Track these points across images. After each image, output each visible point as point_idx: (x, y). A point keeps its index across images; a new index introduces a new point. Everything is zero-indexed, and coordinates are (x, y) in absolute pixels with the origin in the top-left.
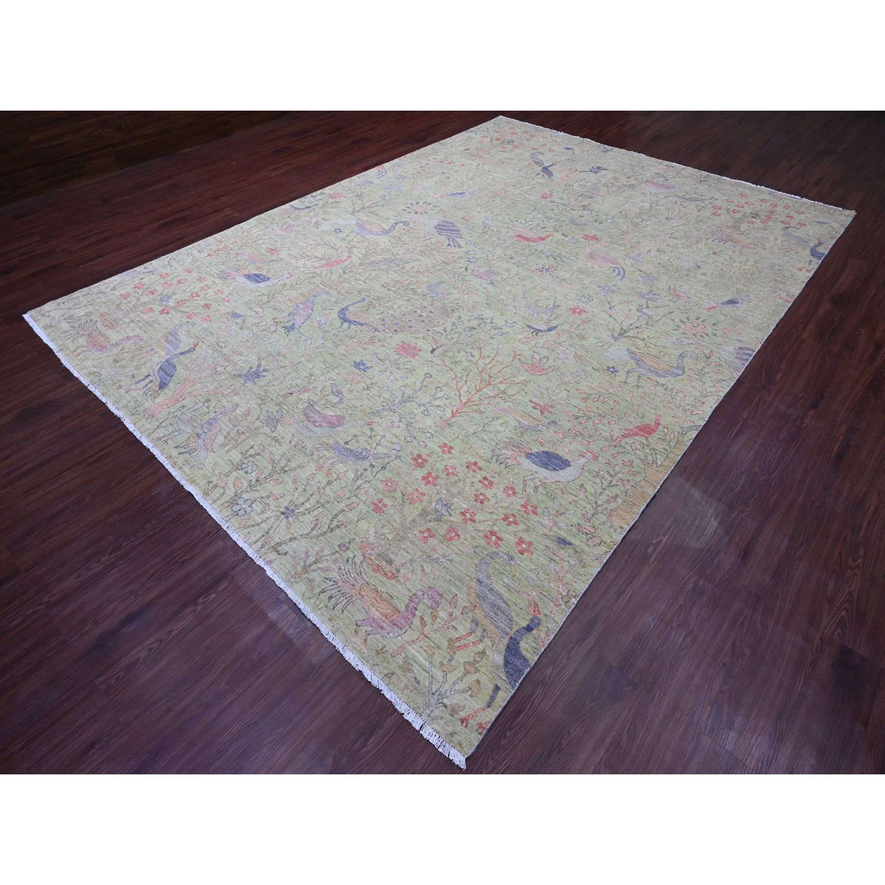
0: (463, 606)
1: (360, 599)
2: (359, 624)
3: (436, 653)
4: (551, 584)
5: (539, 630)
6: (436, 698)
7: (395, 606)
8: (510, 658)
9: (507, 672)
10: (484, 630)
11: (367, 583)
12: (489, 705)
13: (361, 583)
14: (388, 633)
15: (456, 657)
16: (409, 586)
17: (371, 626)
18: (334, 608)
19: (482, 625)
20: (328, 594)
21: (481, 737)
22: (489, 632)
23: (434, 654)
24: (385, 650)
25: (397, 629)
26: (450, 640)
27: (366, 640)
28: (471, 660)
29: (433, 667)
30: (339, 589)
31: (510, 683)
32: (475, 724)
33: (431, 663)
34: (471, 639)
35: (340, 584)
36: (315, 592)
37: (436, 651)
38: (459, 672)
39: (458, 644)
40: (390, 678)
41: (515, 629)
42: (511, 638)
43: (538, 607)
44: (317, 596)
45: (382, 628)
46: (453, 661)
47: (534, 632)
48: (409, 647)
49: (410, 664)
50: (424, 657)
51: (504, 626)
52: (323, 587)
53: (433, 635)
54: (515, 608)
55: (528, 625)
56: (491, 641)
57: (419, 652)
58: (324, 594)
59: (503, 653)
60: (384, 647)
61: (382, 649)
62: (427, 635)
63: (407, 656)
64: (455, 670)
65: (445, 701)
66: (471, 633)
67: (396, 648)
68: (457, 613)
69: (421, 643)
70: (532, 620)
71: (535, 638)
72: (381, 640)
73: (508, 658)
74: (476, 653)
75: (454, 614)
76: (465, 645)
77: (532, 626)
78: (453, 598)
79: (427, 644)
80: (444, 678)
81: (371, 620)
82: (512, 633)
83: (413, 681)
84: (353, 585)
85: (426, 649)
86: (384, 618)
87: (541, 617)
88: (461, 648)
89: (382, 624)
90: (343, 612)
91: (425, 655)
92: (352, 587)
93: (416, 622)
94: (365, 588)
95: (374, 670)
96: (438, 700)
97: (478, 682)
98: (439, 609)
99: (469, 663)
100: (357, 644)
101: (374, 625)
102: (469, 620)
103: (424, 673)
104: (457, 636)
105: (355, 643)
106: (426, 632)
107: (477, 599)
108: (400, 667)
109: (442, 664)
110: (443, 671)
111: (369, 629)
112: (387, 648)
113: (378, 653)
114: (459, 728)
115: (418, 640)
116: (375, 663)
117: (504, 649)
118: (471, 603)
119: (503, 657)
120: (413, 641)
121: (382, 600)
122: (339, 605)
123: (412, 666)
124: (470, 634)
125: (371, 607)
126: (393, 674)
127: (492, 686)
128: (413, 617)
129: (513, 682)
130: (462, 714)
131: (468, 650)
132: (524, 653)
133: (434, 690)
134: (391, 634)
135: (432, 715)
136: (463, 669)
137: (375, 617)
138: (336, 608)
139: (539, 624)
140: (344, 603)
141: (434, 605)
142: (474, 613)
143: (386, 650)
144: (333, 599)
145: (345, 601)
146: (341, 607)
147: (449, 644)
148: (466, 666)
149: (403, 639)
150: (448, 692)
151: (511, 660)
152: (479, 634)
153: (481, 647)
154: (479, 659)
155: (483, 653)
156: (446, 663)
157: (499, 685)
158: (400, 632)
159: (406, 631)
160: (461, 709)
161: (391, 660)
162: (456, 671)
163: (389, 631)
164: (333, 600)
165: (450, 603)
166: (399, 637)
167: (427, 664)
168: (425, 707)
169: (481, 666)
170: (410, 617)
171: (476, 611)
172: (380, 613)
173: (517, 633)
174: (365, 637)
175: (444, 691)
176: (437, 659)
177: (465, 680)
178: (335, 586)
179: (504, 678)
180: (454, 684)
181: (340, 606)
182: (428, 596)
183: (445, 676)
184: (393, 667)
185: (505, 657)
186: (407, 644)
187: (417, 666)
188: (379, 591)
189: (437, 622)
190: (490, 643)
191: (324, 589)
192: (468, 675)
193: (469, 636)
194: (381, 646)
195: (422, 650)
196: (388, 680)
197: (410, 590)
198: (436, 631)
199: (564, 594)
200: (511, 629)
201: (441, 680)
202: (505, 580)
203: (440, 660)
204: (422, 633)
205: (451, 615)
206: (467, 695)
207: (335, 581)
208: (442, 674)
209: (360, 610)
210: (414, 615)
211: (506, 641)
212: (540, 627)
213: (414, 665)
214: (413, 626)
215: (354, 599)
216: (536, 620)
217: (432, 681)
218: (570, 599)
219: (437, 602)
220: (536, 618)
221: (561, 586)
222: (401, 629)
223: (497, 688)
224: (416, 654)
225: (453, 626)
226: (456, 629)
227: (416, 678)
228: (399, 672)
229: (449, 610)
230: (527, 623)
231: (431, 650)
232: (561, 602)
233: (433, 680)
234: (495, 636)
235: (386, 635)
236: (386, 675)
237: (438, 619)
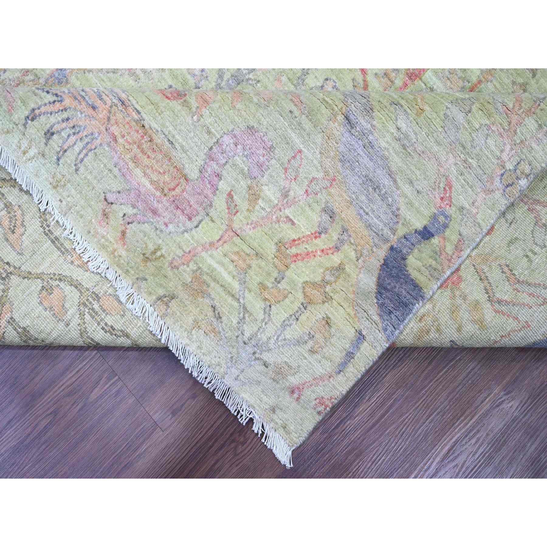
0: (311, 177)
1: (109, 145)
2: (110, 200)
3: (254, 266)
4: (490, 142)
5: (444, 239)
6: (249, 349)
7: (179, 166)
8: (388, 281)
9: (381, 306)
10: (344, 230)
11: (123, 103)
12: (341, 369)
13: (109, 102)
14: (166, 225)
15: (288, 273)
16: (208, 120)
17: (134, 207)
18: (58, 159)
19: (342, 219)
20: (45, 122)
21: (319, 418)
22: (353, 235)
23: (250, 267)
24: (159, 254)
25: (182, 218)
26: (280, 244)
27: (124, 233)
28: (318, 279)
29: (246, 291)
30: (65, 115)
31: (385, 330)
32: (314, 396)
33: (243, 282)
34: (321, 243)
35: (67, 102)
36: (15, 117)
37: (254, 263)
38: (292, 302)
39: (294, 251)
40: (167, 305)
41: (401, 231)
42: (392, 248)
43: (451, 192)
44: (21, 127)
45: (155, 212)
46: (283, 282)
47: (435, 241)
48: (204, 254)
49: (204, 282)
50: (229, 273)
51: (381, 226)
52: (32, 106)
53: (250, 232)
54: (407, 189)
55: (425, 228)
56: (355, 250)
57: (222, 264)
58: (35, 123)
59: (376, 273)
60: (158, 249)
61: (154, 252)
62: (239, 232)
63: (199, 268)
64: (286, 297)
65: (266, 356)
66: (320, 233)
67: (179, 253)
68: (297, 190)
69: (227, 247)
70: (434, 217)
71: (436, 253)
72: (153, 234)
73: (384, 280)
74: (327, 269)
75: (292, 193)
76: (308, 254)
77: (432, 230)
78: (294, 157)
79: (236, 249)
80: (265, 313)
81: (132, 195)
82: (394, 240)
83: (210, 313)
84: (94, 108)
85: (235, 258)
86: (158, 194)
87: (452, 211)
88: (299, 257)
89: (156, 205)
90: (77, 170)
91: (231, 267)
92: (91, 111)
93: (220, 202)
94: (119, 116)
95: (139, 288)
96: (254, 353)
97: (327, 322)
98: (265, 179)
99: (314, 285)
100: (107, 240)
101: (140, 205)
102: (318, 208)
103: (229, 299)
104: (295, 237)
105: (103, 237)
106: (236, 226)
107: (340, 164)
108: (185, 285)
109: (263, 286)
110: (265, 299)
111: (130, 211)
112: (163, 251)
113: (146, 259)
114: (287, 400)
115: (221, 242)
116: (141, 275)
117: (378, 266)
118: (326, 173)
119: (375, 279)
120: (212, 244)
121: (154, 151)
122: (68, 153)
123: (208, 286)
124: (317, 235)
125: (131, 165)
126: (173, 297)
127: (351, 333)
128: (214, 193)
129: (390, 328)
130: (294, 380)
131: (313, 262)
132: (414, 275)
133: (247, 334)
134: (171, 226)
135: (241, 377)
136: (300, 296)
137: (143, 190)
138: (61, 161)
139: (446, 226)
140: (77, 149)
141: (256, 172)
142: (329, 194)
143: (162, 256)
144: (55, 137)
145: (80, 145)
146: (73, 158)
147: (278, 251)
148: (308, 289)
149: (193, 238)
150: (272, 341)
151: (389, 284)
152: (335, 236)
153: (336, 259)
154: (333, 279)
155: (340, 268)
156: (270, 285)
157: (364, 333)
158: (189, 224)
159: (200, 222)
160: (292, 371)
161: (170, 273)
162: (287, 300)
163: (166, 220)
164: (56, 141)
165: (286, 169)
166: (186, 234)
167: (236, 285)
168: (229, 364)
169: (334, 291)
170: (209, 192)
171: (332, 191)
172: (152, 182)
173: (403, 240)
174: (123, 228)
175: (265, 339)
176: (254, 278)
177: (303, 318)
178: (57, 105)
179: (376, 318)
180: (284, 325)
181: (70, 156)
182: (244, 149)
183: (268, 308)
184: (173, 285)
185: (379, 278)
186: (200, 249)
187: (217, 287)
188: (147, 126)
189: (257, 207)
190: (353, 255)
191: (33, 110)
192: (309, 308)
193: (316, 238)
194: (151, 247)
195: (226, 260)
196: (163, 308)
197: (209, 132)
198: (255, 225)
199: (509, 166)
200: (394, 231)
201: (261, 316)
202: (402, 124)
203: (258, 280)
204: (230, 227)
205: (285, 195)
206: (304, 350)
207: (57, 95)
208: (263, 306)
209: (110, 170)
210: (215, 189)
211: (382, 253)
212: (448, 232)
213: (212, 284)
214: (212, 212)
215: (98, 141)
216: (442, 219)
217: (244, 318)
218: (518, 178)
219: (260, 166)
220: (443, 214)
221: (508, 147)
222: (190, 219)
223: (360, 337)
224: (215, 265)
225: (287, 217)
226: (293, 223)
227: (214, 308)
228: (182, 295)
229: (282, 183)
230: (425, 222)
231: (244, 260)
232: (497, 182)
233: (247, 315)
234: (362, 242)
235: (163, 227)
236: (159, 299)
237: (260, 201)
